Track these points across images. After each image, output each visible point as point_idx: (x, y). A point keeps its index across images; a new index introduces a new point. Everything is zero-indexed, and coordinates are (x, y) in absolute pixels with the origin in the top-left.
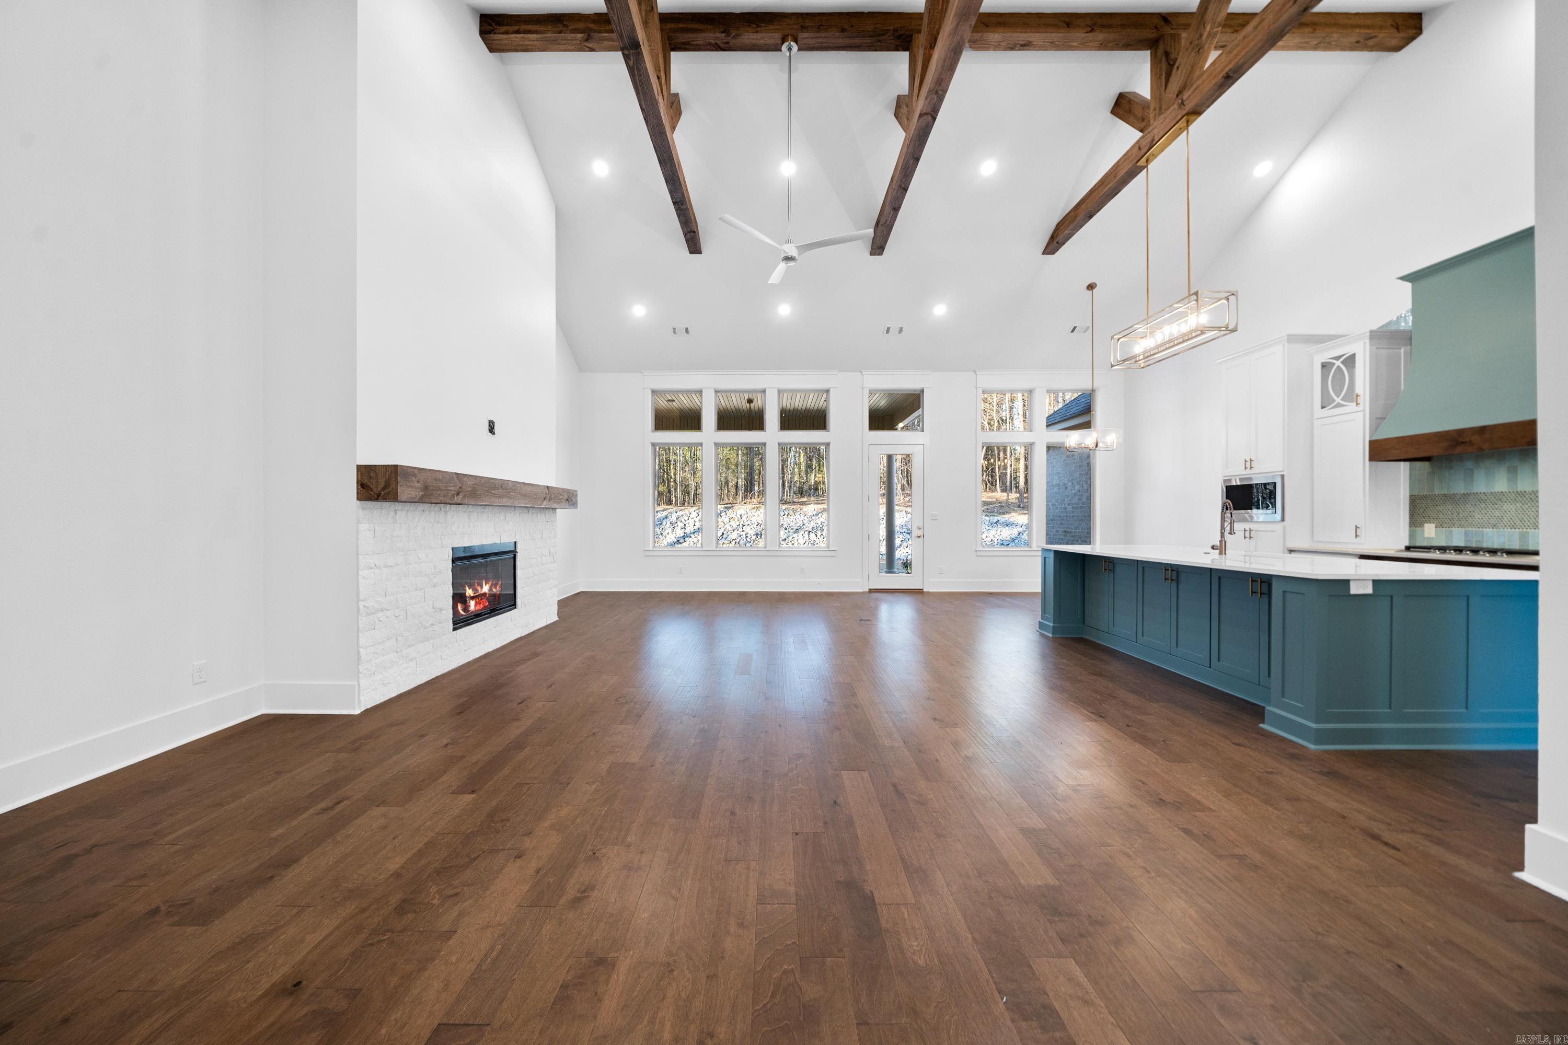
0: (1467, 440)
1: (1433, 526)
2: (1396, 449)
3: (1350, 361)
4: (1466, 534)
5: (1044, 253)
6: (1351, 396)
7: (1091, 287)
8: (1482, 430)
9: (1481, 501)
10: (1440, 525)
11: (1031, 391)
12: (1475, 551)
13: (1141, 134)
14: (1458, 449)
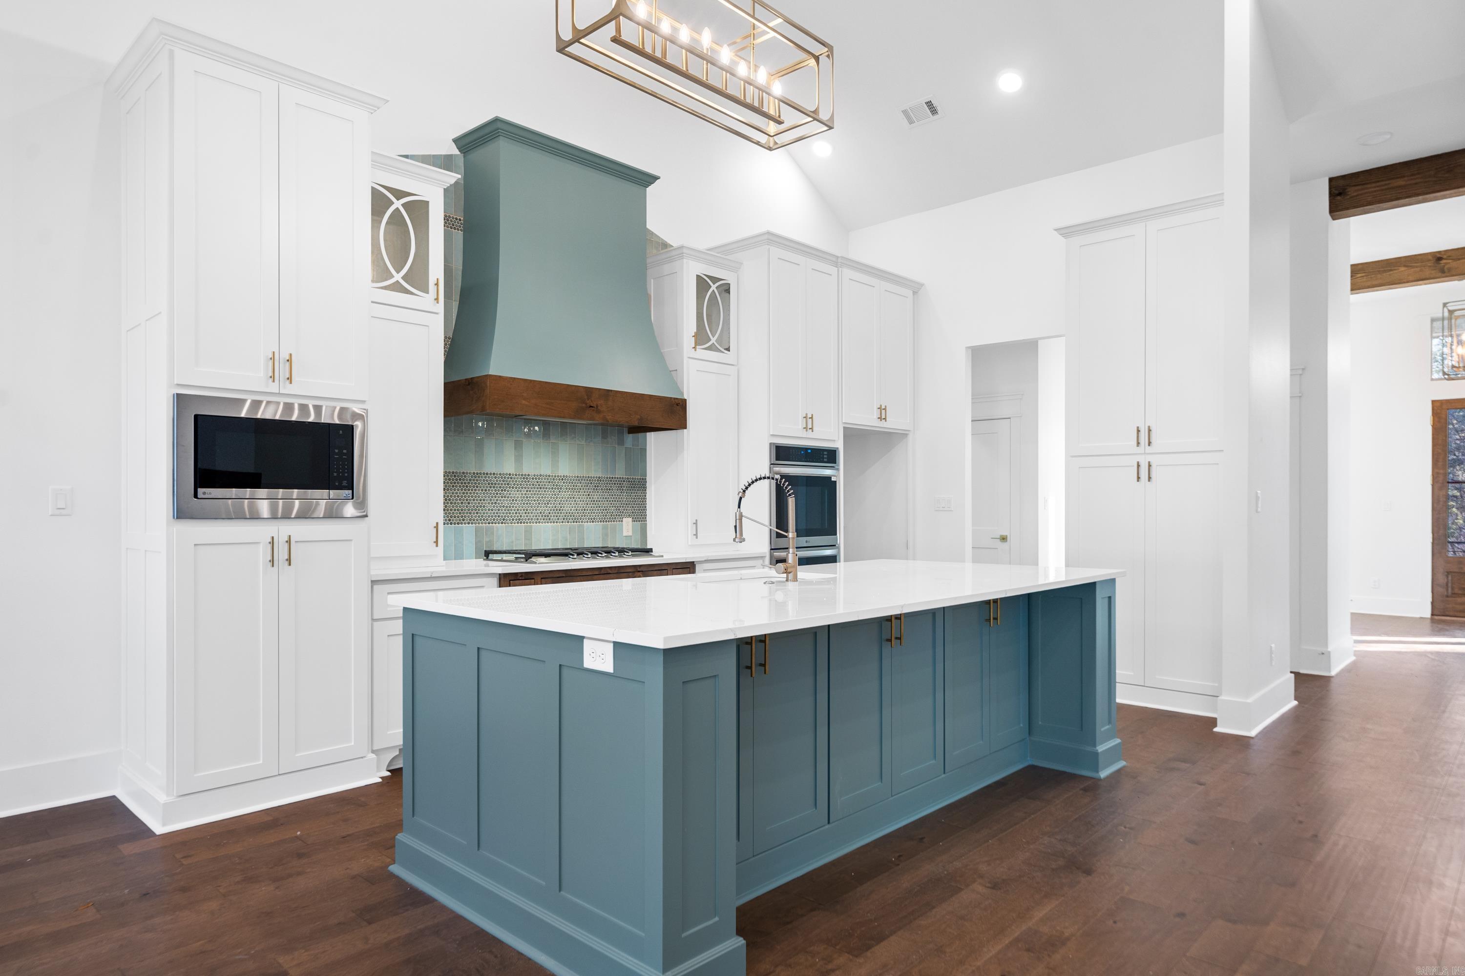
0: (594, 404)
3: (419, 209)
6: (421, 279)
8: (607, 394)
14: (588, 413)
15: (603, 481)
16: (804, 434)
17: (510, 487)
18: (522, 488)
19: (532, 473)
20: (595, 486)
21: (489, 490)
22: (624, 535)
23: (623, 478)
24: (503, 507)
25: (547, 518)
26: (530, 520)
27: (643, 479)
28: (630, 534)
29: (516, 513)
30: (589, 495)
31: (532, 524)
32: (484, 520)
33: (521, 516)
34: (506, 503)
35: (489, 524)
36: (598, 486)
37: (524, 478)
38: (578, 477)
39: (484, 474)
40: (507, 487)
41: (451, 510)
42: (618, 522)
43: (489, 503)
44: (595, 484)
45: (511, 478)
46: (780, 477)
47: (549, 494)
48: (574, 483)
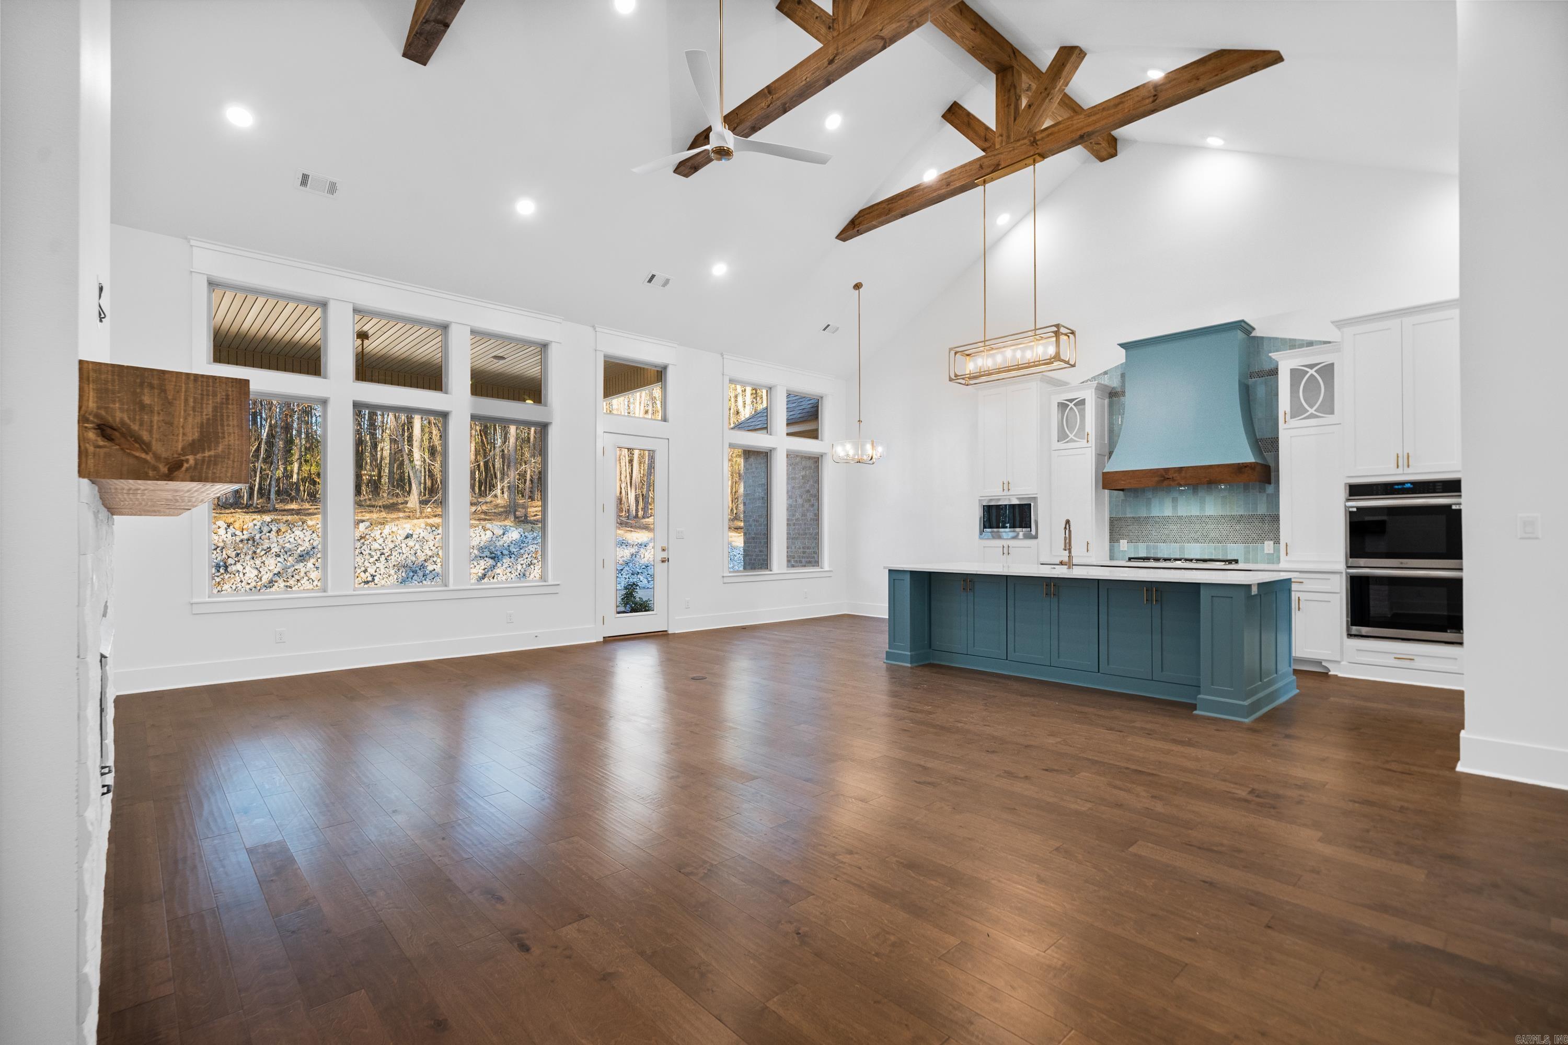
0: (1171, 477)
1: (1126, 541)
2: (1123, 481)
3: (1082, 402)
4: (1147, 547)
5: (837, 237)
6: (1082, 434)
7: (858, 286)
8: (1180, 470)
9: (1157, 522)
10: (1130, 542)
11: (770, 388)
12: (1157, 560)
13: (983, 154)
14: (1166, 483)
15: (1245, 517)
16: (1399, 471)
17: (1169, 523)
18: (1178, 523)
19: (1185, 514)
20: (1238, 521)
21: (1155, 525)
22: (1265, 552)
23: (1262, 514)
24: (1165, 534)
25: (1196, 541)
26: (1183, 542)
27: (1276, 514)
28: (1272, 552)
29: (1173, 537)
30: (1231, 526)
31: (1185, 544)
32: (1151, 541)
34: (1166, 532)
37: (1179, 518)
38: (1222, 515)
39: (1152, 517)
40: (1167, 524)
42: (1259, 544)
44: (1240, 519)
45: (1170, 519)
46: (1355, 510)
47: (1197, 526)
48: (1218, 519)
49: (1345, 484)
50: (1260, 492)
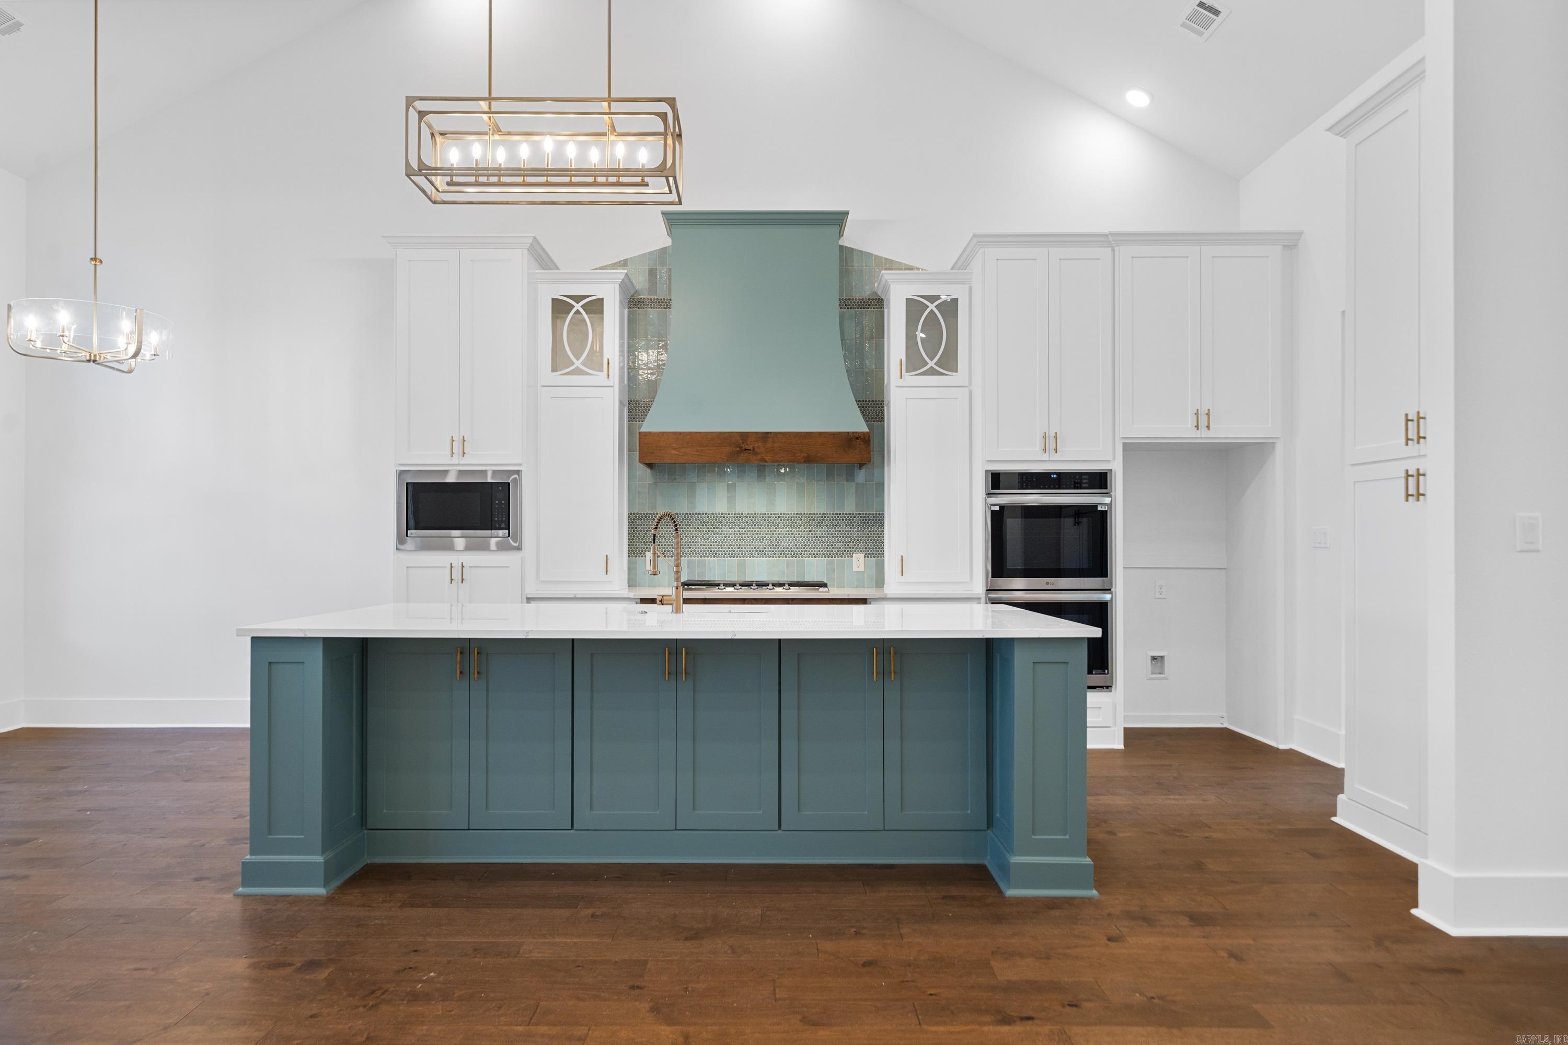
0: (751, 447)
2: (674, 449)
3: (595, 307)
6: (596, 362)
8: (765, 436)
9: (703, 523)
14: (743, 456)
15: (828, 517)
16: (1045, 457)
17: (722, 525)
18: (735, 525)
19: (746, 511)
20: (819, 523)
21: (701, 528)
22: (854, 570)
23: (853, 514)
24: (716, 542)
25: (762, 553)
26: (744, 555)
27: (879, 514)
28: (862, 569)
29: (729, 548)
30: (811, 531)
31: (745, 558)
33: (734, 551)
34: (718, 539)
35: (701, 557)
36: (822, 523)
37: (737, 517)
38: (797, 514)
39: (696, 514)
40: (719, 525)
41: (665, 545)
42: (847, 558)
43: (701, 539)
44: (819, 520)
45: (724, 517)
46: (997, 508)
47: (764, 530)
48: (793, 520)
49: (987, 471)
50: (847, 480)
